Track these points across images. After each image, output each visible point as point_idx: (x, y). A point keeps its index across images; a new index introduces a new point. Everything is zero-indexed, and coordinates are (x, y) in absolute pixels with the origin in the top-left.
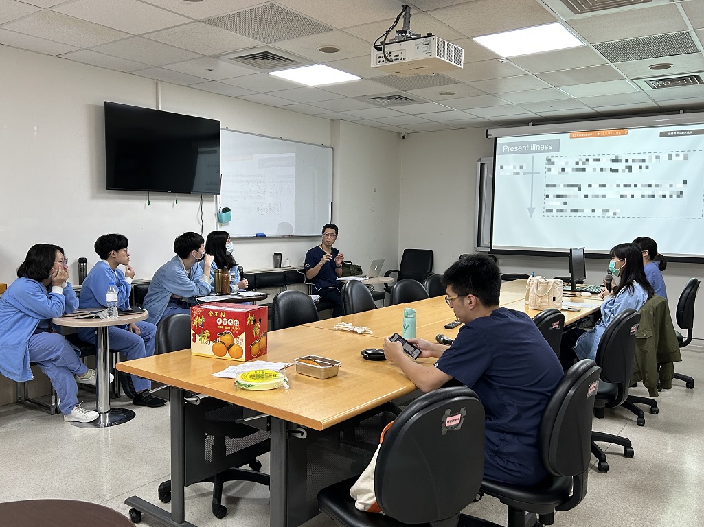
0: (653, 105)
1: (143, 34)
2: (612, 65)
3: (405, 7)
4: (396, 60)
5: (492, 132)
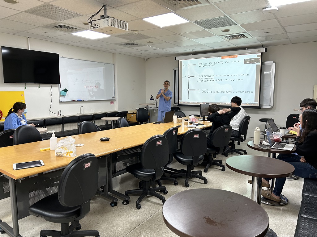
0: (234, 46)
1: (6, 18)
2: (206, 30)
3: (104, 6)
4: (97, 27)
5: (178, 58)
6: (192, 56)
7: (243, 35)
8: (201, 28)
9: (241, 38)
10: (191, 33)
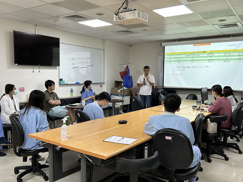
0: (221, 34)
1: (29, 8)
2: (204, 20)
4: (123, 19)
5: (163, 44)
6: (177, 42)
7: (236, 24)
8: (201, 18)
9: (233, 26)
10: (188, 22)
